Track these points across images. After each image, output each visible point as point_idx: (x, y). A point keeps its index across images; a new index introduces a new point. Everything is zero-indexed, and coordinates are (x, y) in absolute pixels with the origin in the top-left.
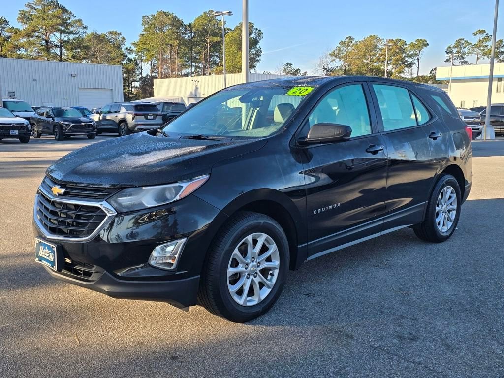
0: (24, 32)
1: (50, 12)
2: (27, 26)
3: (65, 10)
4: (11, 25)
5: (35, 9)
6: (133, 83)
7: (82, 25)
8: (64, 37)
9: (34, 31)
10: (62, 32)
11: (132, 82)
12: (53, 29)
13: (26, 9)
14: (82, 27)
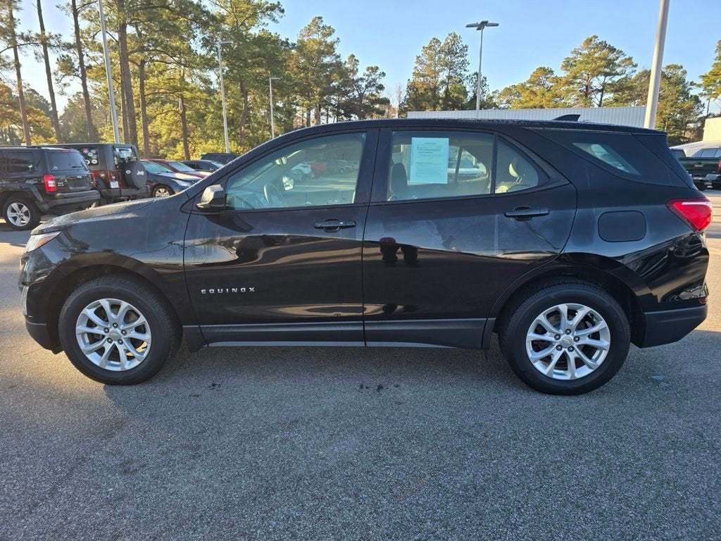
0: (564, 80)
1: (596, 55)
2: (568, 73)
3: (612, 50)
4: (556, 74)
5: (581, 54)
6: (688, 125)
7: (632, 63)
8: (608, 80)
9: (575, 78)
10: (606, 74)
11: (688, 123)
12: (596, 73)
13: (571, 56)
14: (630, 66)
